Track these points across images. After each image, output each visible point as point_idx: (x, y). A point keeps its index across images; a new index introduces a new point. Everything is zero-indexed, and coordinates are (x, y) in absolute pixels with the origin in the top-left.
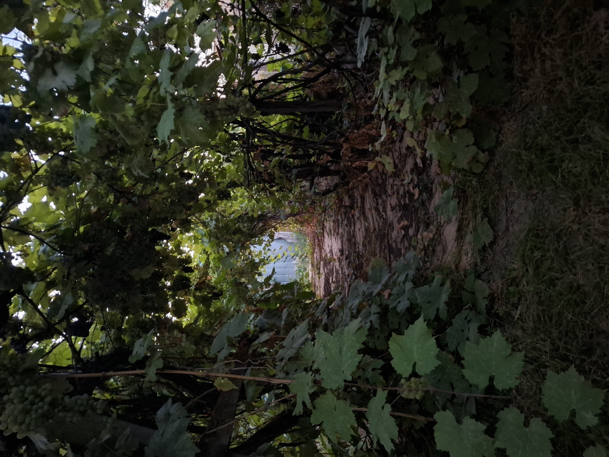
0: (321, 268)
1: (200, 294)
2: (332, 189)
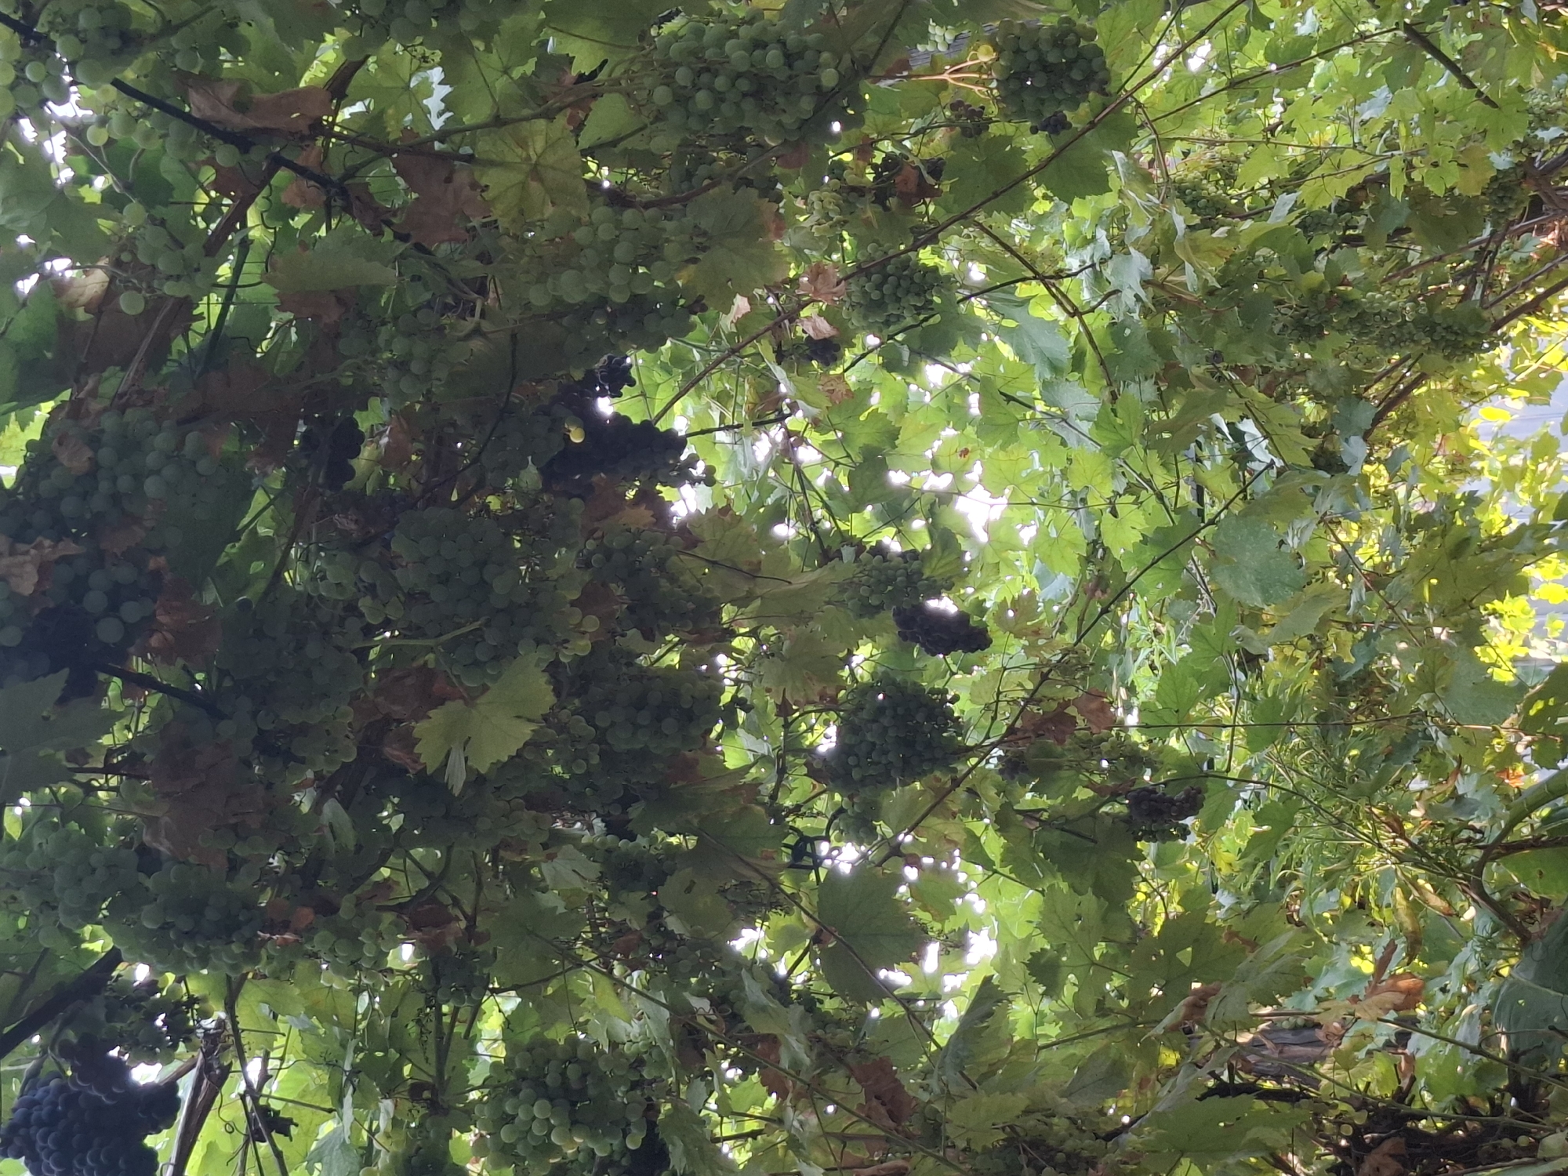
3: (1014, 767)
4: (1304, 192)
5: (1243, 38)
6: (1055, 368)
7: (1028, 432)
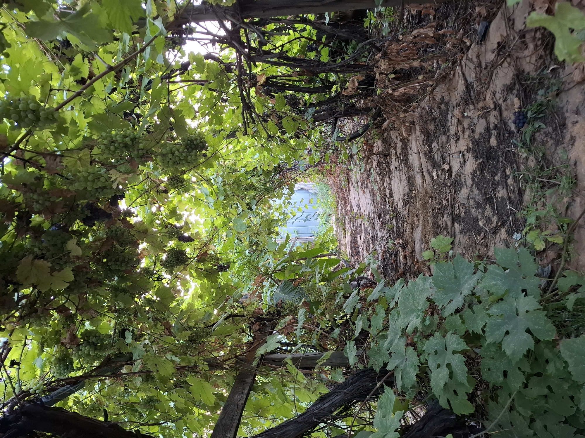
0: (347, 224)
1: (203, 266)
2: (360, 132)
3: (198, 261)
4: (246, 168)
5: (237, 145)
6: (206, 195)
7: (202, 206)
